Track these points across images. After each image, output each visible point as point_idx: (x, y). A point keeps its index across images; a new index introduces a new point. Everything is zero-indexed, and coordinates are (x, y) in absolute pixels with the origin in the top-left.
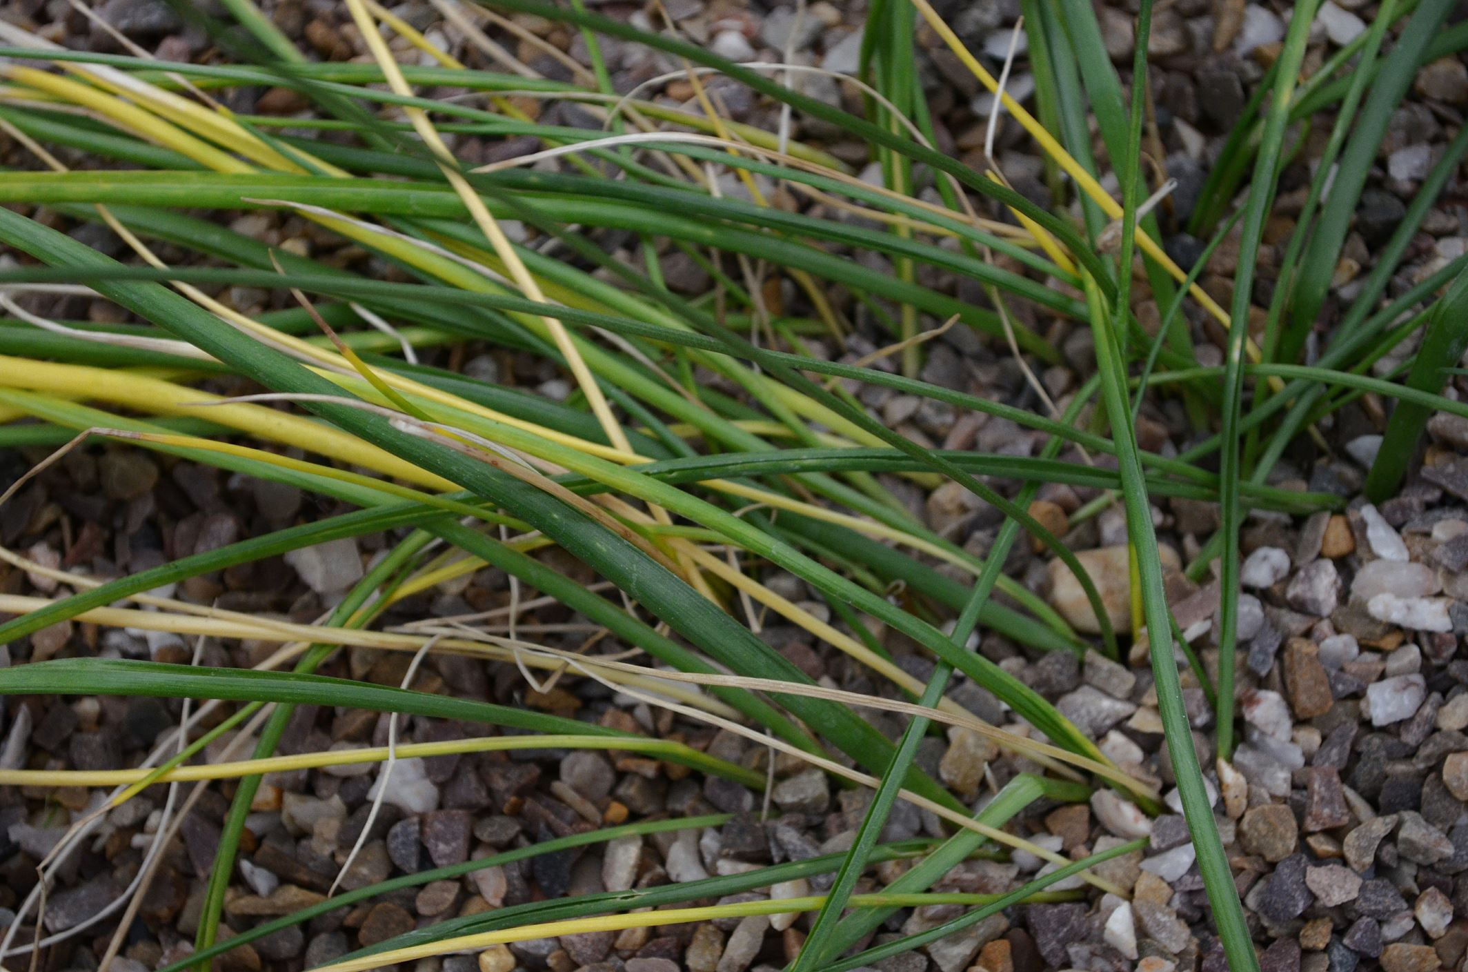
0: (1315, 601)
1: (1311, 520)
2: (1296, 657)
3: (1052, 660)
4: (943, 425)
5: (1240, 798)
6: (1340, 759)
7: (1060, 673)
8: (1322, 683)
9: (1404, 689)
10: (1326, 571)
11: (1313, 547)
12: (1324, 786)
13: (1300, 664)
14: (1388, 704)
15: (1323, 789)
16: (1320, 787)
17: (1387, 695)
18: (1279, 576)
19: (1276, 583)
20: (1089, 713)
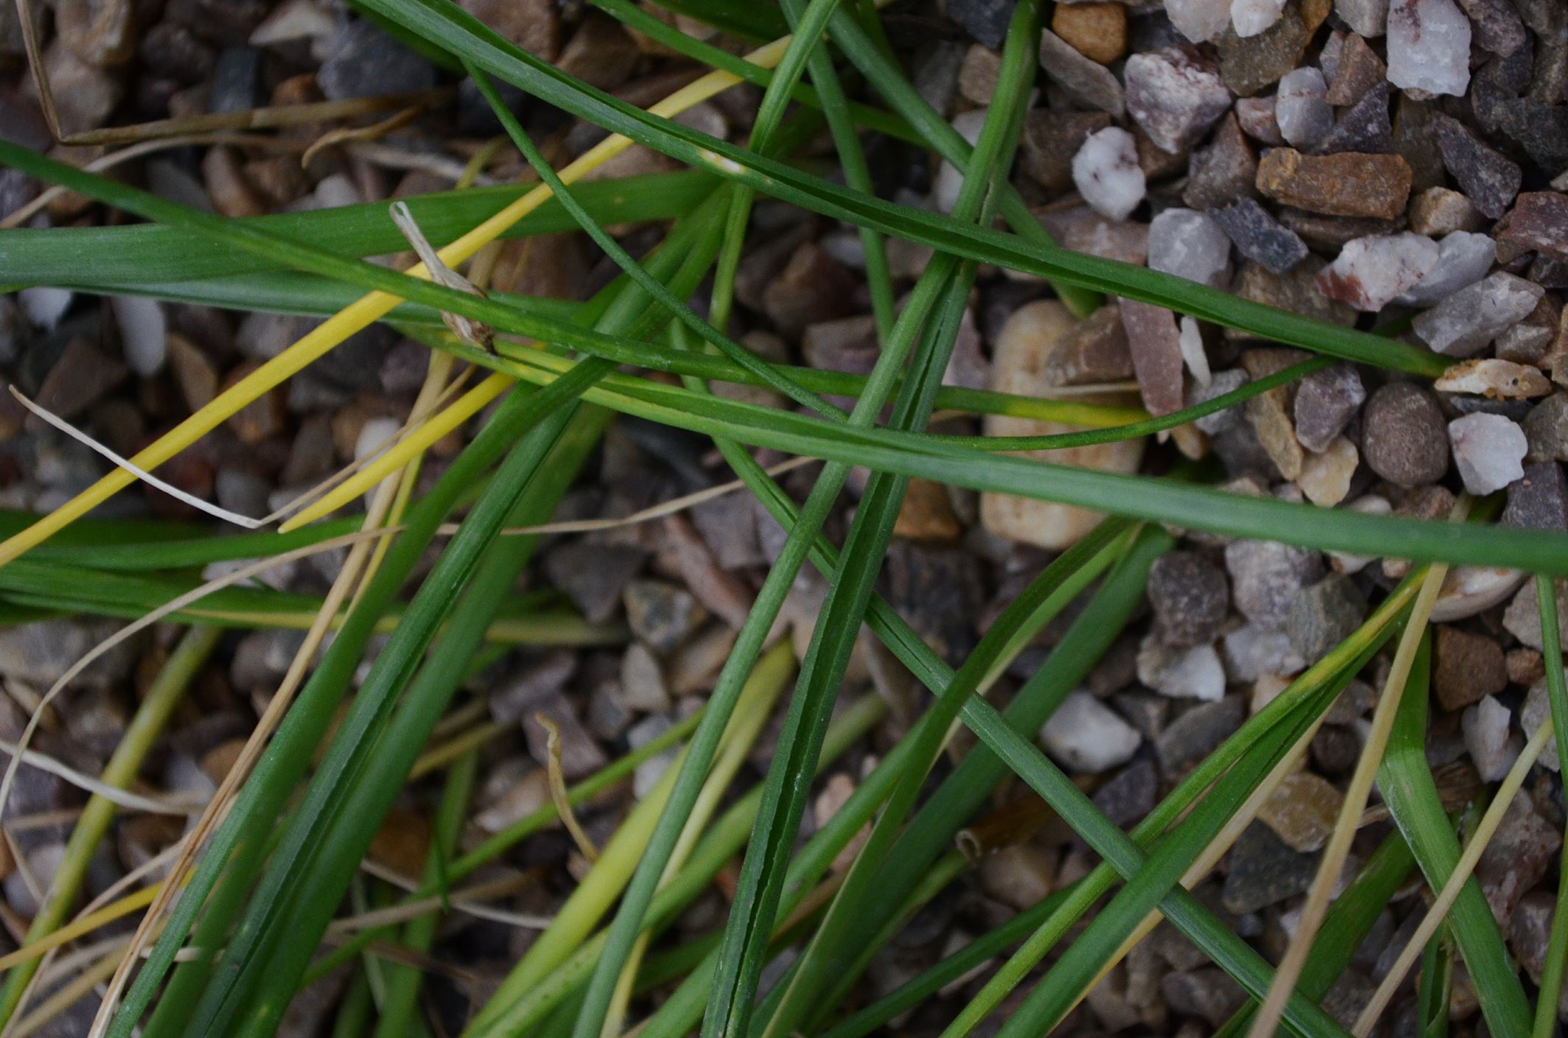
0: (1199, 111)
1: (1046, 65)
2: (1294, 190)
3: (1167, 603)
4: (690, 613)
5: (1519, 377)
6: (1503, 171)
7: (1196, 601)
8: (1357, 164)
9: (1416, 23)
10: (1150, 73)
11: (1098, 79)
12: (1548, 226)
13: (1310, 189)
14: (1434, 60)
15: (1553, 230)
16: (1549, 236)
17: (1418, 58)
18: (1133, 156)
19: (1141, 163)
20: (1279, 574)
